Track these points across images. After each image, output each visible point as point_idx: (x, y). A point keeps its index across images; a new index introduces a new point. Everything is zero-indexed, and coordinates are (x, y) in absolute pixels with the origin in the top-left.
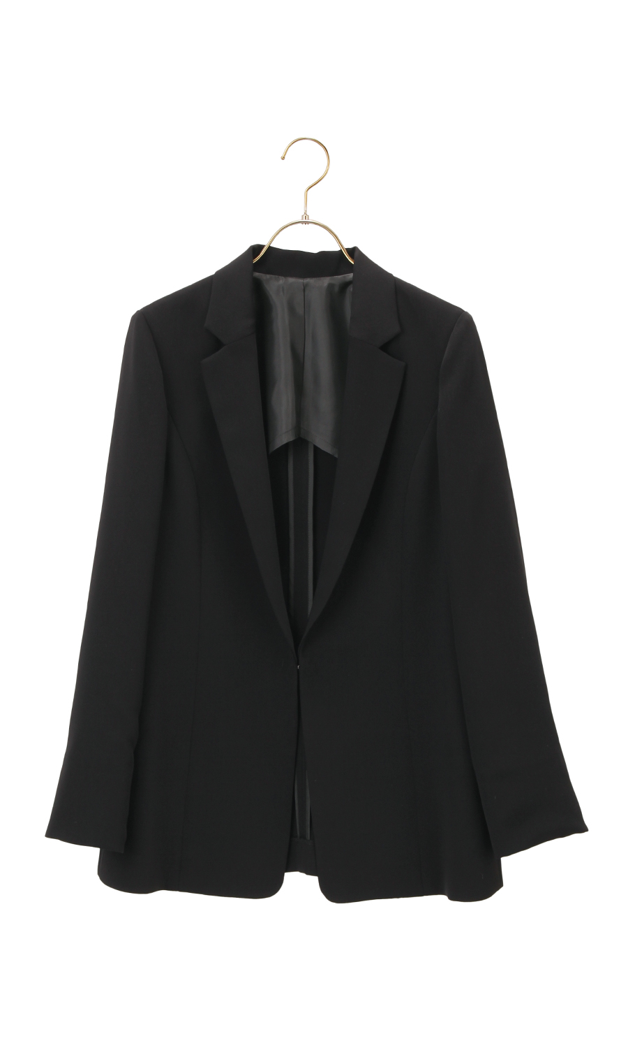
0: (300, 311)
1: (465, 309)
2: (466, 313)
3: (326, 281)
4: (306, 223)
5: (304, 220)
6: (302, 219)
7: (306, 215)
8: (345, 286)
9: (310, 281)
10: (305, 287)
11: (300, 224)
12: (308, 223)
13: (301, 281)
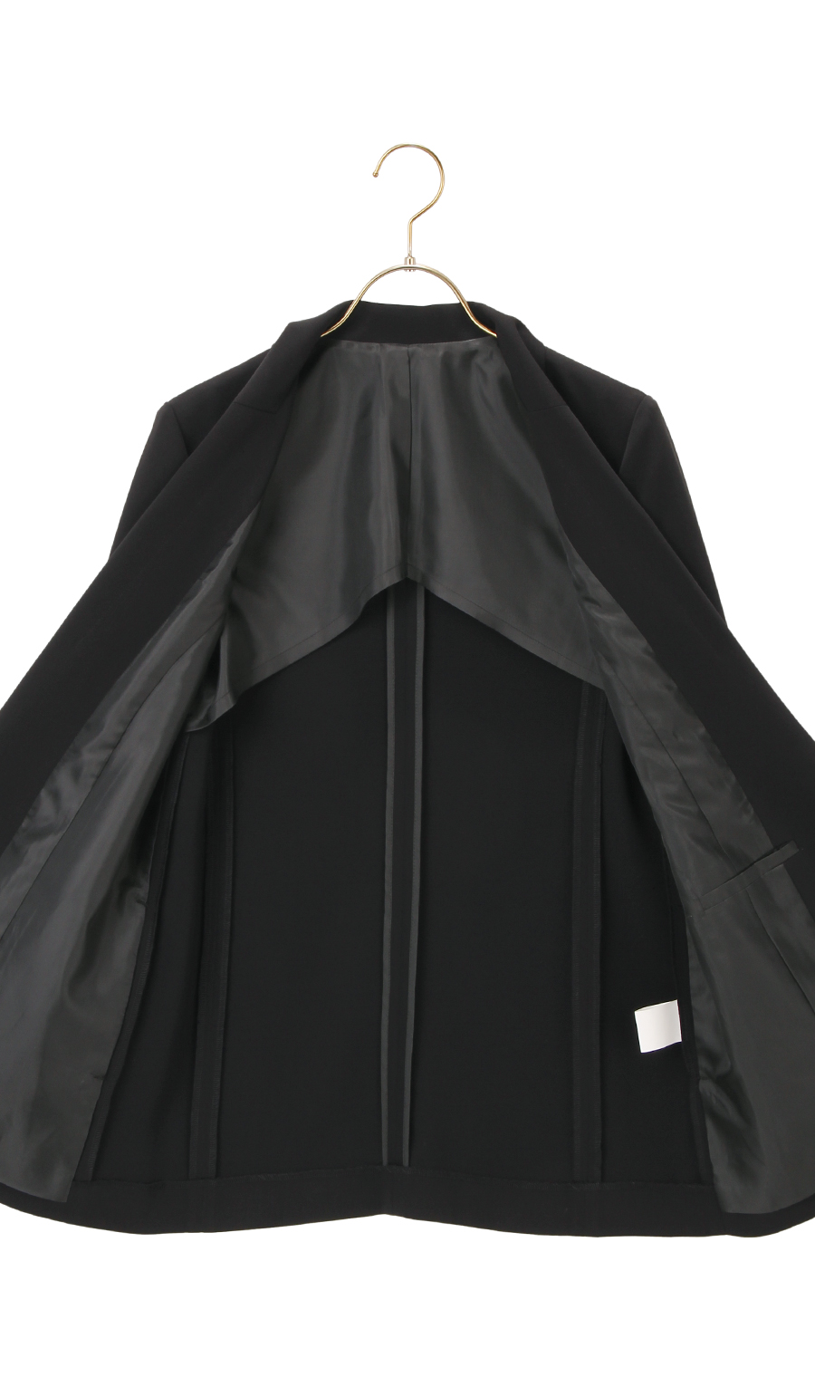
0: (404, 392)
1: (647, 393)
2: (649, 398)
3: (440, 348)
4: (410, 269)
5: (408, 265)
6: (406, 263)
7: (410, 257)
8: (470, 355)
9: (419, 349)
10: (410, 357)
11: (403, 271)
12: (415, 268)
13: (404, 348)
